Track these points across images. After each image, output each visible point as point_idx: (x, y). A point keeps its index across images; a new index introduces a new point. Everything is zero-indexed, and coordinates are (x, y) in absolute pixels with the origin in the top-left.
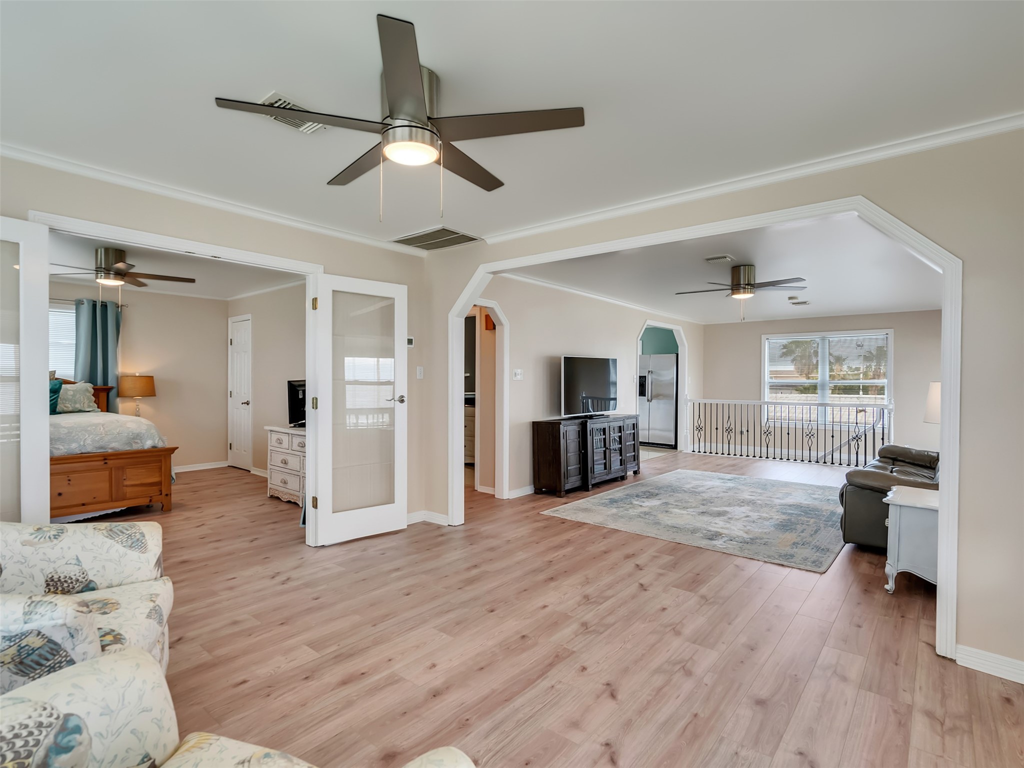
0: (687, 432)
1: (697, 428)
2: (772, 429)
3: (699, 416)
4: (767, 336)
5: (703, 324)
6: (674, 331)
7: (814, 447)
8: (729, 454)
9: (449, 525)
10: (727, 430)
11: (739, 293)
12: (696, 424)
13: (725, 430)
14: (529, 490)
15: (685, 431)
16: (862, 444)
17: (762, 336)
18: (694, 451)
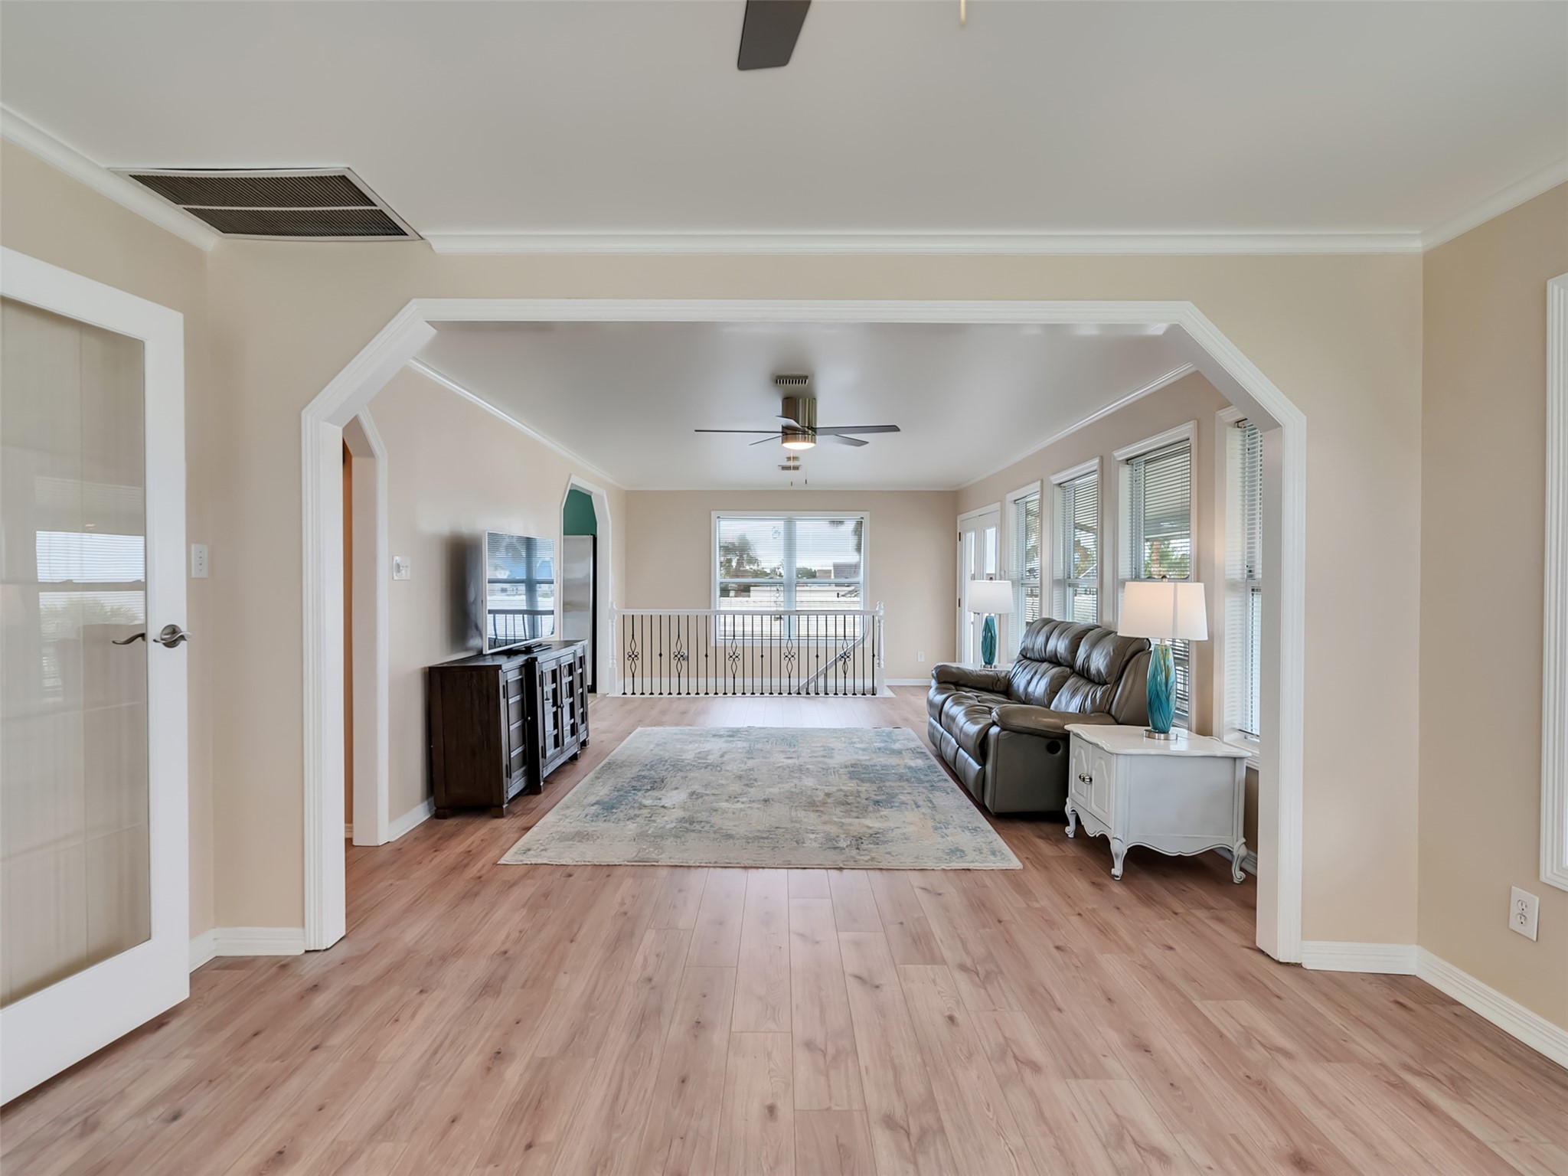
0: (613, 663)
1: (630, 656)
2: (739, 652)
3: (633, 635)
4: (719, 513)
5: (626, 488)
6: (592, 497)
7: (794, 674)
8: (679, 694)
9: (307, 952)
10: (676, 656)
11: (796, 440)
12: (628, 649)
13: (672, 656)
14: (419, 814)
15: (611, 662)
16: (850, 663)
17: (712, 512)
18: (624, 694)
